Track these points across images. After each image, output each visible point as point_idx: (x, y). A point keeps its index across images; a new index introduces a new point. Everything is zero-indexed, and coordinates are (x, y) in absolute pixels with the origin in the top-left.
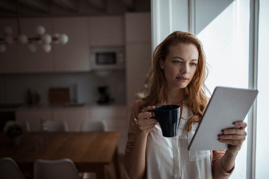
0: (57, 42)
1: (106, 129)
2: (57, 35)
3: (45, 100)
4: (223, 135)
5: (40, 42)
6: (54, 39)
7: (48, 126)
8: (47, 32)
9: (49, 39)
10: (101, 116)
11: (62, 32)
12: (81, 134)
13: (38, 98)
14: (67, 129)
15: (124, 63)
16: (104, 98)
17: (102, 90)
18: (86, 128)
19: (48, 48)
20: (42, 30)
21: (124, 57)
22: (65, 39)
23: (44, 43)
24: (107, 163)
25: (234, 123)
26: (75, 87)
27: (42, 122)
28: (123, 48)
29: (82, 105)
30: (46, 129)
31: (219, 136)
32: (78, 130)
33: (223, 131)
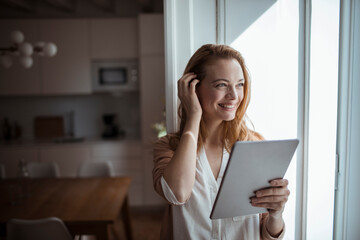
0: (41, 54)
1: (113, 174)
2: (41, 44)
3: (29, 132)
4: (255, 197)
5: (17, 53)
6: (37, 50)
7: (30, 171)
8: (27, 40)
9: (29, 50)
10: (107, 155)
11: (49, 40)
12: (77, 180)
13: (19, 131)
14: (58, 174)
15: (138, 83)
16: (111, 131)
17: (108, 119)
18: (85, 172)
19: (29, 62)
20: (20, 37)
21: (138, 75)
22: (53, 50)
23: (23, 55)
24: (111, 222)
25: (270, 182)
26: (71, 115)
27: (21, 165)
28: (136, 62)
29: (81, 140)
30: (26, 174)
31: (251, 198)
32: (73, 175)
33: (255, 192)
